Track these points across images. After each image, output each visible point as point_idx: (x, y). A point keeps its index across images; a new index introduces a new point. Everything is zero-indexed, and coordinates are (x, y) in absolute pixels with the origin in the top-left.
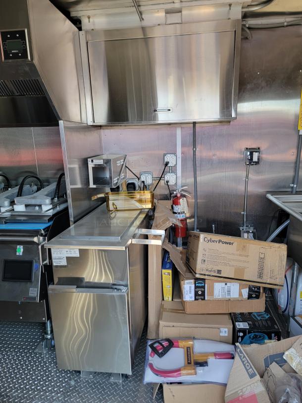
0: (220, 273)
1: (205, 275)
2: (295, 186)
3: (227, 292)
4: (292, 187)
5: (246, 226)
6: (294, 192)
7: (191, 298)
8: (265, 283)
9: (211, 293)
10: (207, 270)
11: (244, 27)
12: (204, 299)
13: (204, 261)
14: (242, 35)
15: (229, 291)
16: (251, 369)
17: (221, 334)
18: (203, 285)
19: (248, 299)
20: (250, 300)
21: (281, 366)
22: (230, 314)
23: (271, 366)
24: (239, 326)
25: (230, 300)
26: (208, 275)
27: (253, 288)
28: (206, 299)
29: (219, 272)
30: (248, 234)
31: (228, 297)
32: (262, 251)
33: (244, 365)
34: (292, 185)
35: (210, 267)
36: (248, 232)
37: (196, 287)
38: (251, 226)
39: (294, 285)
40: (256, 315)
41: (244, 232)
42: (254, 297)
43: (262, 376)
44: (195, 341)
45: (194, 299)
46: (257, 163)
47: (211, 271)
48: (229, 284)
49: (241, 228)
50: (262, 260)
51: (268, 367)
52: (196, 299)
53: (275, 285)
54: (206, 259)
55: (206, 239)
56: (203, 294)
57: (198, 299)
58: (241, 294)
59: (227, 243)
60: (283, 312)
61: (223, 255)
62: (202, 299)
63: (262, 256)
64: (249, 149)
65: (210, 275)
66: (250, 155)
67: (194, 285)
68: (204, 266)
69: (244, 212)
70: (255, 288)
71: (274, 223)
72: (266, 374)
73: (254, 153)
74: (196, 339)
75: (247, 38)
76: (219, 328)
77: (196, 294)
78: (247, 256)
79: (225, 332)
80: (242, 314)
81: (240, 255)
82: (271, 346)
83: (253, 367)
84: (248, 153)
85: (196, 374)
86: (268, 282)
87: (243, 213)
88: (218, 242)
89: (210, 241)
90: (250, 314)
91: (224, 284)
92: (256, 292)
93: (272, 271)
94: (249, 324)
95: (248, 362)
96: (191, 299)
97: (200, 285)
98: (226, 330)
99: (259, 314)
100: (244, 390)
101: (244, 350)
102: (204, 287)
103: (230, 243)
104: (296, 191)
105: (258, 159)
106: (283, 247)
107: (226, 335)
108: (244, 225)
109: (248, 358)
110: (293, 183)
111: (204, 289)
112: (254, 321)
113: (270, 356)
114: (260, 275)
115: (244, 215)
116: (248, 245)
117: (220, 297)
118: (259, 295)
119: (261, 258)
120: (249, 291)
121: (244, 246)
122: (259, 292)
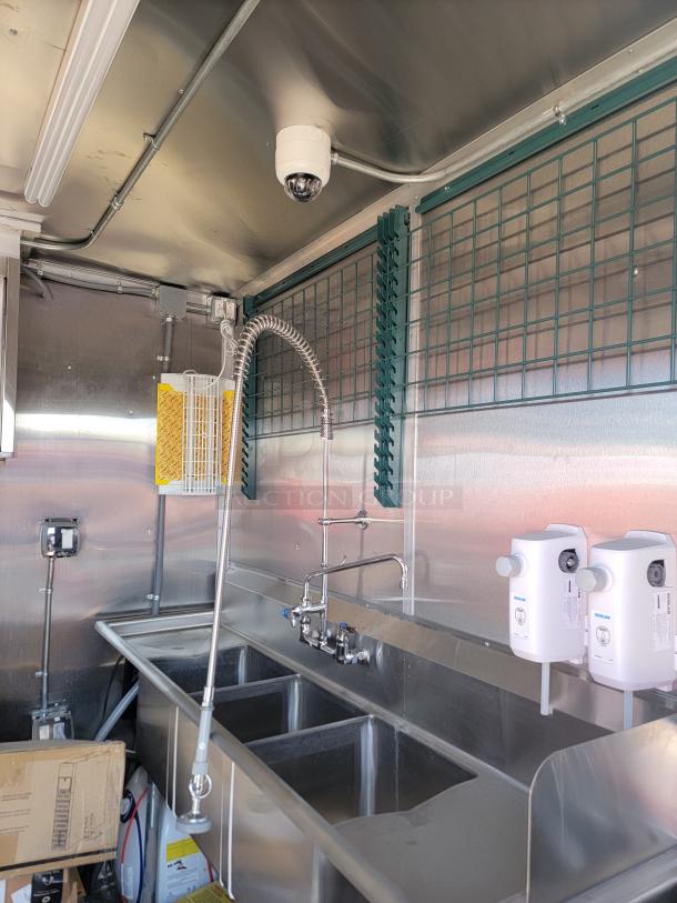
2: (157, 598)
4: (152, 600)
5: (49, 706)
6: (155, 611)
8: (73, 856)
27: (44, 880)
30: (52, 726)
32: (67, 771)
34: (150, 597)
36: (50, 722)
38: (60, 704)
39: (152, 834)
41: (42, 724)
46: (72, 552)
49: (34, 714)
50: (64, 796)
53: (98, 852)
63: (65, 786)
64: (54, 520)
66: (55, 534)
69: (43, 670)
70: (48, 876)
73: (63, 531)
75: (41, 297)
78: (27, 796)
81: (8, 798)
84: (52, 531)
86: (79, 851)
87: (40, 673)
92: (53, 886)
93: (90, 819)
104: (160, 609)
105: (75, 543)
106: (117, 751)
108: (42, 704)
110: (152, 592)
114: (60, 839)
115: (41, 678)
116: (28, 764)
118: (60, 894)
119: (64, 792)
120: (33, 891)
121: (19, 772)
122: (60, 886)
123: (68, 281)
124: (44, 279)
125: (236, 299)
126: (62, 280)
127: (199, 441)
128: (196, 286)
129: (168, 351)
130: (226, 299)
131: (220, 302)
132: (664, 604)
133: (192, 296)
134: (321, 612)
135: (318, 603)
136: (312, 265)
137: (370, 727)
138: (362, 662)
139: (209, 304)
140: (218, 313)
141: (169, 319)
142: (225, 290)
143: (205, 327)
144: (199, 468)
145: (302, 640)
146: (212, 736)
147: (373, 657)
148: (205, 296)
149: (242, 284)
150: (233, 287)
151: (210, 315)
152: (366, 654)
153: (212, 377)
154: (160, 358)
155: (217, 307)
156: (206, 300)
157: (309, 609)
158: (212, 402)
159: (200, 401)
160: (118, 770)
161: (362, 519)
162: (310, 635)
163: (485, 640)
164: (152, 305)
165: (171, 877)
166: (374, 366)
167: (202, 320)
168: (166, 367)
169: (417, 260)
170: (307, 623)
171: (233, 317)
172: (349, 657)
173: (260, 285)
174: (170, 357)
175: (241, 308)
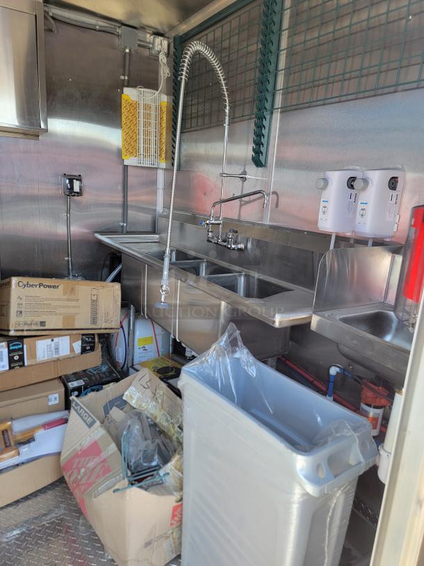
0: (44, 325)
1: (23, 330)
2: (125, 224)
3: (54, 351)
4: (122, 226)
5: (73, 276)
6: (125, 232)
7: (3, 367)
8: (100, 329)
9: (33, 354)
10: (26, 324)
11: (47, 15)
12: (23, 365)
13: (21, 312)
14: (45, 25)
15: (57, 349)
16: (90, 418)
17: (50, 404)
18: (21, 346)
19: (82, 354)
20: (84, 355)
21: (122, 409)
22: (60, 377)
23: (111, 412)
24: (72, 385)
25: (58, 359)
26: (27, 330)
27: (87, 339)
28: (26, 364)
29: (43, 323)
31: (55, 356)
32: (95, 292)
33: (82, 417)
34: (122, 224)
35: (29, 320)
37: (10, 351)
38: (78, 275)
39: (131, 332)
40: (91, 370)
42: (89, 350)
43: (102, 423)
44: (14, 422)
45: (7, 368)
46: (79, 194)
47: (31, 324)
48: (56, 340)
50: (94, 303)
51: (108, 413)
52: (11, 368)
53: (111, 329)
54: (23, 310)
55: (21, 284)
56: (22, 358)
57: (13, 368)
58: (72, 350)
59: (50, 287)
60: (122, 368)
61: (45, 302)
62: (20, 366)
63: (95, 298)
64: (68, 176)
65: (30, 330)
66: (70, 182)
67: (7, 349)
68: (22, 319)
69: (68, 257)
70: (89, 338)
71: (105, 271)
72: (106, 420)
73: (74, 181)
74: (15, 419)
75: (51, 30)
76: (47, 396)
77: (11, 360)
78: (77, 300)
79: (56, 399)
80: (75, 374)
81: (69, 300)
82: (110, 389)
83: (92, 415)
84: (67, 181)
85: (19, 454)
86: (103, 327)
88: (38, 286)
89: (28, 285)
90: (85, 371)
91: (50, 340)
92: (91, 342)
93: (107, 314)
94: (84, 381)
95: (86, 412)
96: (3, 369)
97: (16, 347)
98: (57, 395)
99: (96, 368)
100: (83, 443)
101: (81, 402)
102: (22, 350)
103: (54, 287)
104: (127, 230)
105: (80, 189)
106: (117, 287)
107: (57, 402)
108: (69, 274)
109: (85, 409)
110: (123, 222)
111: (23, 351)
112: (89, 377)
113: (110, 402)
114: (94, 321)
115: (68, 260)
116: (77, 286)
117: (46, 358)
118: (94, 346)
119: (94, 301)
120: (82, 344)
121: (72, 289)
122: (94, 343)
123: (66, 21)
124: (53, 18)
125: (168, 38)
126: (63, 20)
127: (147, 133)
128: (143, 28)
129: (127, 72)
130: (162, 38)
131: (159, 40)
132: (394, 199)
133: (140, 34)
134: (219, 224)
135: (218, 220)
136: (220, 13)
137: (242, 279)
138: (240, 250)
139: (152, 41)
140: (157, 48)
141: (127, 51)
142: (162, 32)
143: (148, 58)
144: (147, 150)
145: (208, 241)
146: (170, 269)
147: (246, 247)
148: (148, 35)
149: (172, 27)
150: (166, 30)
151: (153, 48)
152: (241, 246)
153: (155, 91)
154: (122, 77)
155: (156, 43)
156: (149, 38)
157: (213, 222)
158: (153, 108)
159: (147, 107)
160: (118, 295)
161: (243, 176)
162: (213, 238)
163: (305, 231)
164: (116, 40)
165: (140, 353)
166: (257, 82)
167: (146, 52)
168: (126, 84)
169: (285, 30)
170: (211, 232)
171: (166, 51)
172: (233, 246)
173: (184, 28)
174: (128, 77)
175: (172, 45)
